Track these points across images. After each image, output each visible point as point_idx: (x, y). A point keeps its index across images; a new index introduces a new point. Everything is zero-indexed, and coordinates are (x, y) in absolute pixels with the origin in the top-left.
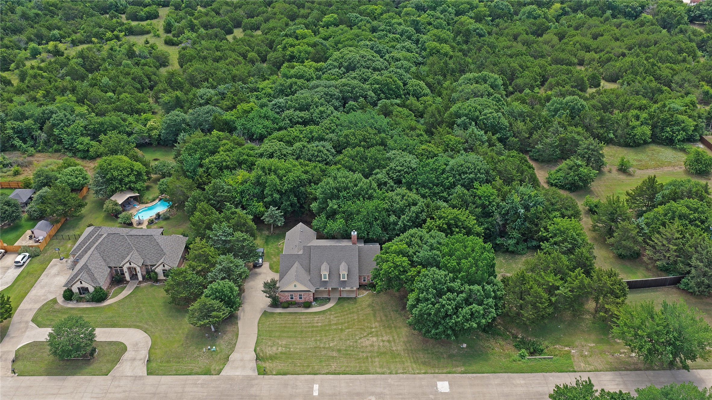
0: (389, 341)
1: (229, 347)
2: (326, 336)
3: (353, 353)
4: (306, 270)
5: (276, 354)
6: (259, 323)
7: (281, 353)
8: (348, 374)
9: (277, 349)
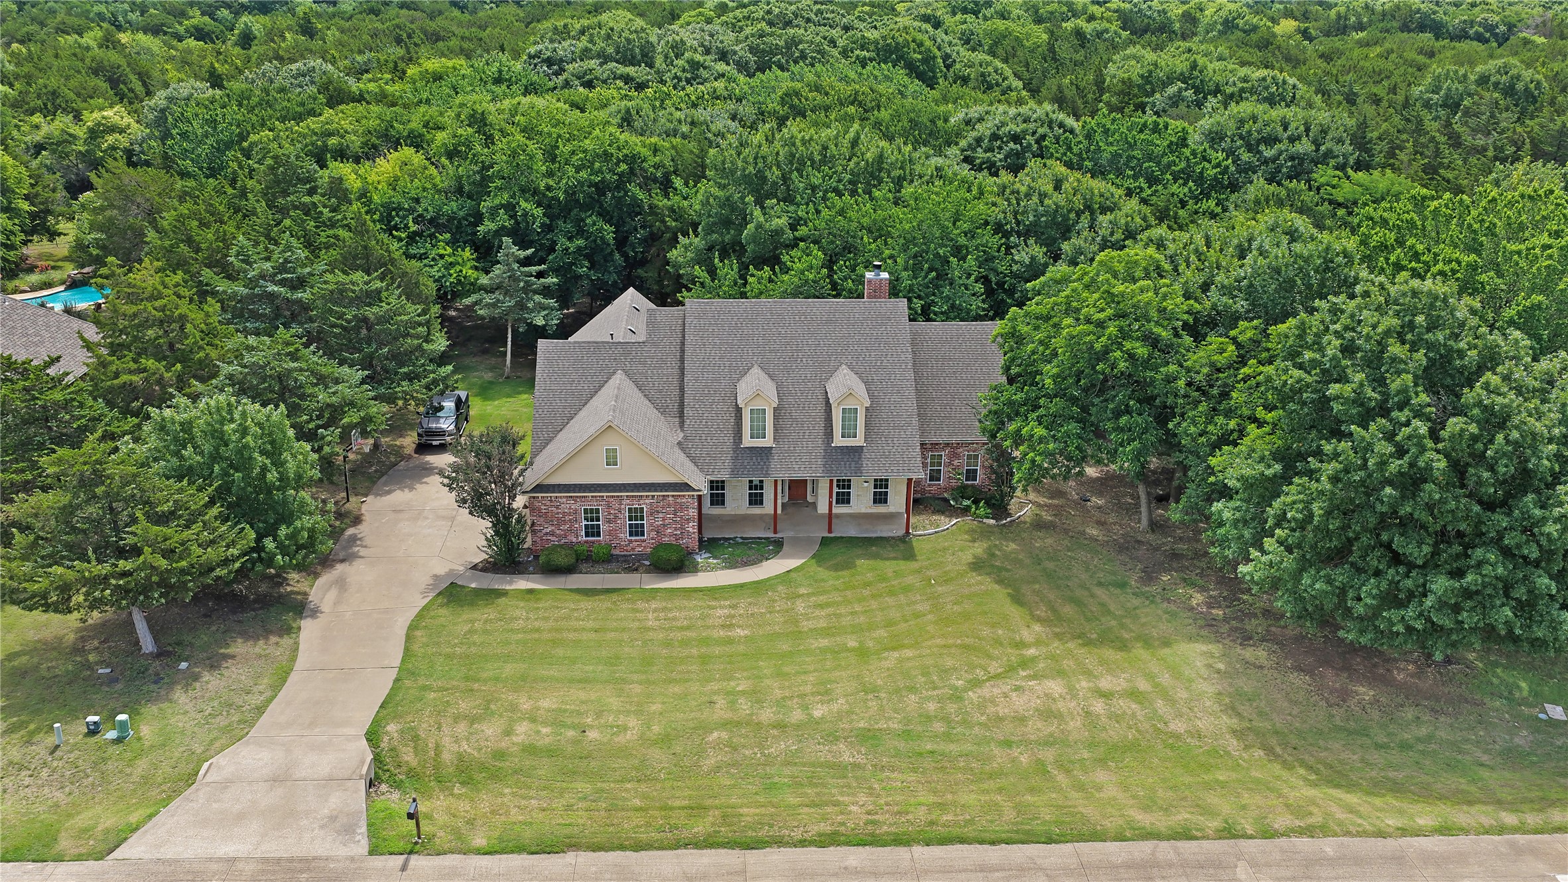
0: (1133, 694)
1: (221, 721)
2: (779, 675)
3: (953, 748)
4: (663, 411)
5: (500, 755)
6: (412, 628)
7: (530, 750)
8: (962, 841)
9: (508, 733)
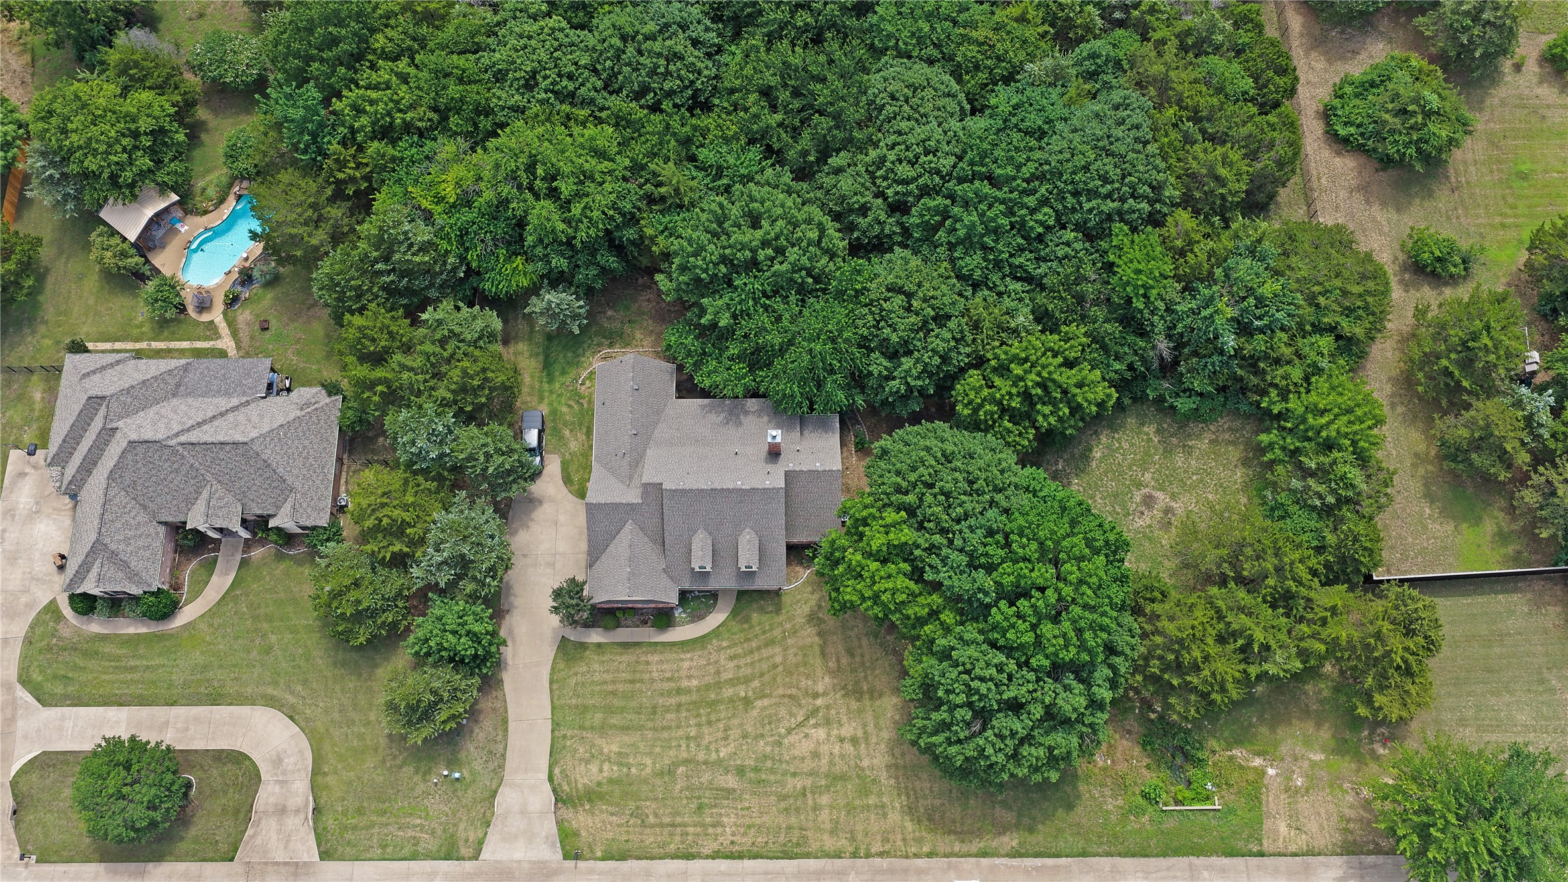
0: (854, 741)
1: (491, 766)
2: (709, 723)
3: (772, 778)
4: (654, 541)
5: (599, 784)
6: (551, 682)
7: (611, 781)
9: (601, 771)
